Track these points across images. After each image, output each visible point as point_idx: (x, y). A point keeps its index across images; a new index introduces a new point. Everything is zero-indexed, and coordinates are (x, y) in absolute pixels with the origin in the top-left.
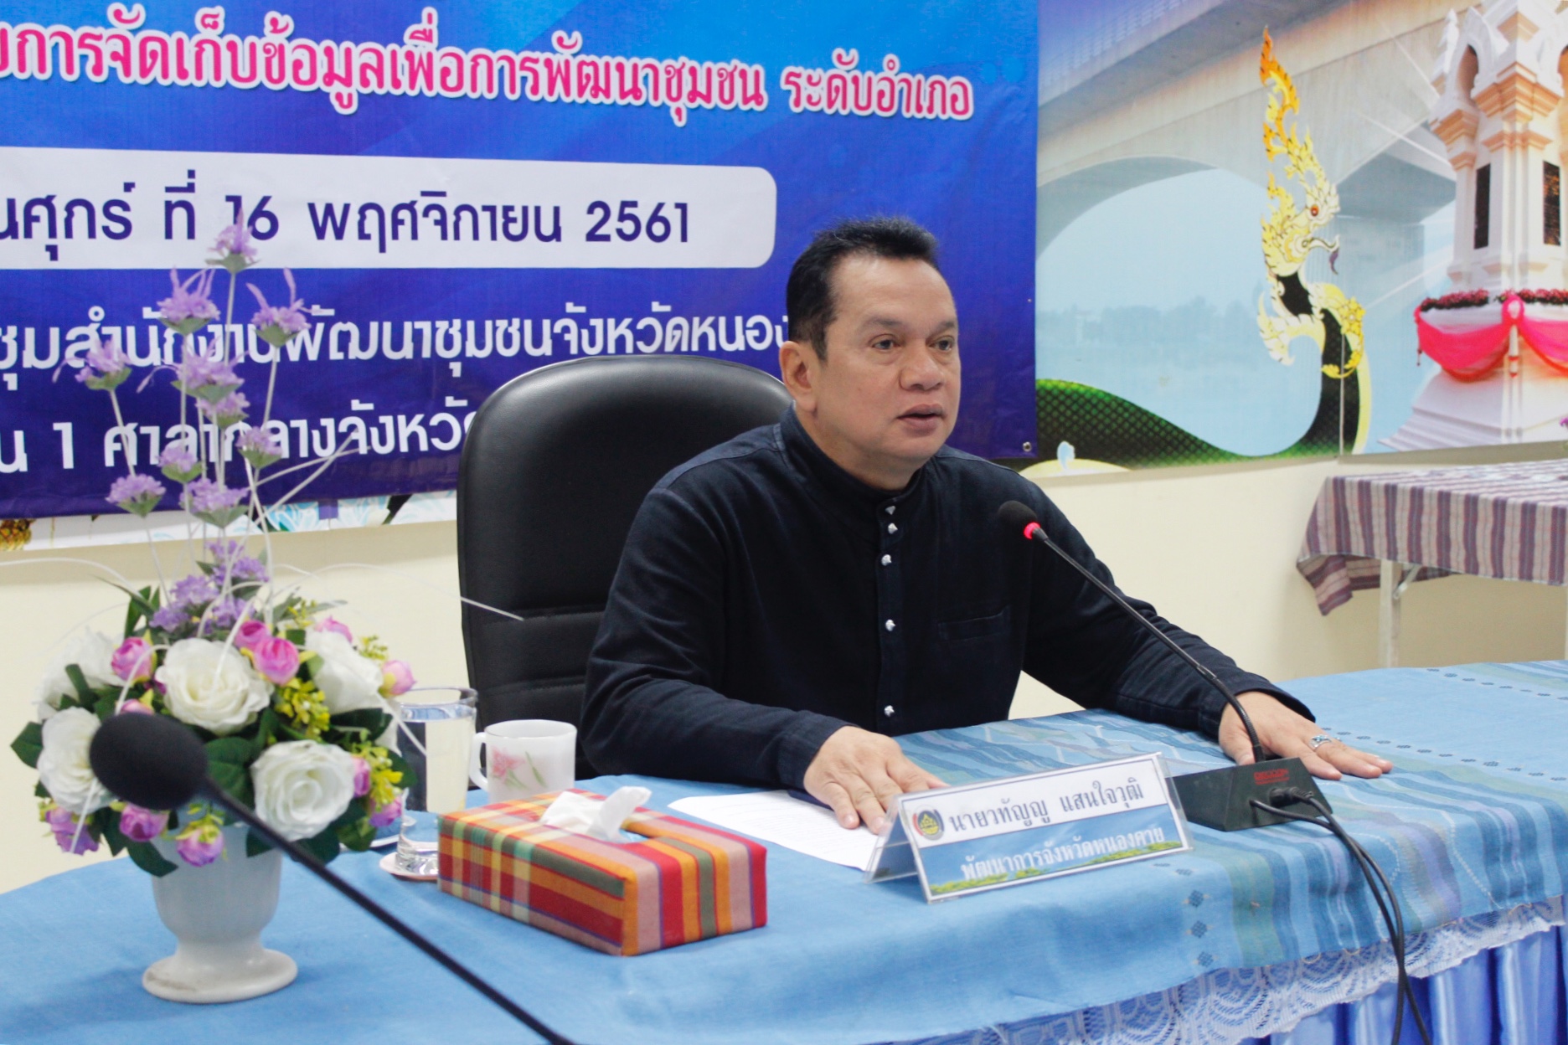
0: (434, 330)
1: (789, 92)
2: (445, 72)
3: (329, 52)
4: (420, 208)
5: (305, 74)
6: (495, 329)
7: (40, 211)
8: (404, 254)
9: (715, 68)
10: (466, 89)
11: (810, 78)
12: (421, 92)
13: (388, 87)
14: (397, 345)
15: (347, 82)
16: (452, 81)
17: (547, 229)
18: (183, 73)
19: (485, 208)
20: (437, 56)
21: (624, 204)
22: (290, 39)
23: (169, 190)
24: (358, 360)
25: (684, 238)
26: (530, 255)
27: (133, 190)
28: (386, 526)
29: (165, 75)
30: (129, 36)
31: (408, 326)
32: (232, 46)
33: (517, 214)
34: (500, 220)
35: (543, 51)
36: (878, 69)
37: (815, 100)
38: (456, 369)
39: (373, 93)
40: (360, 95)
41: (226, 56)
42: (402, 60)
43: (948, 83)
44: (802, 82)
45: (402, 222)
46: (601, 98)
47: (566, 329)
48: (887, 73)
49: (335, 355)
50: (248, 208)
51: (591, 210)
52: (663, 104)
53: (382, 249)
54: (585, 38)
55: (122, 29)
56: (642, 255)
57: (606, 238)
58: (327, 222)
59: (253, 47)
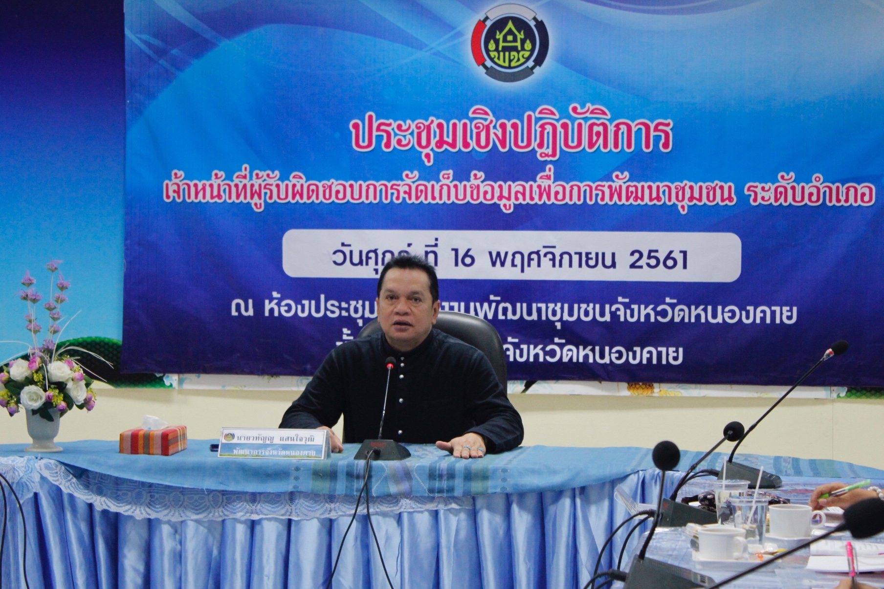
0: (547, 308)
1: (750, 195)
2: (557, 193)
3: (500, 187)
4: (542, 253)
5: (489, 196)
6: (579, 308)
7: (372, 255)
8: (533, 274)
9: (704, 186)
10: (567, 200)
11: (763, 189)
12: (545, 202)
13: (528, 200)
14: (530, 313)
15: (509, 199)
16: (560, 197)
17: (608, 262)
18: (434, 198)
19: (576, 253)
20: (553, 186)
21: (650, 251)
22: (482, 182)
23: (427, 246)
24: (511, 320)
25: (685, 267)
26: (599, 274)
27: (411, 246)
28: (524, 394)
29: (426, 199)
30: (411, 184)
31: (534, 306)
32: (456, 186)
33: (593, 256)
34: (584, 259)
35: (607, 181)
36: (808, 181)
37: (766, 198)
38: (558, 325)
39: (521, 204)
40: (514, 204)
41: (453, 190)
42: (535, 188)
43: (859, 187)
44: (759, 190)
45: (533, 259)
46: (639, 202)
47: (618, 309)
48: (815, 183)
49: (501, 317)
50: (461, 254)
51: (632, 254)
52: (674, 204)
53: (523, 271)
54: (631, 175)
55: (408, 181)
56: (660, 275)
57: (641, 267)
58: (497, 259)
59: (465, 186)
